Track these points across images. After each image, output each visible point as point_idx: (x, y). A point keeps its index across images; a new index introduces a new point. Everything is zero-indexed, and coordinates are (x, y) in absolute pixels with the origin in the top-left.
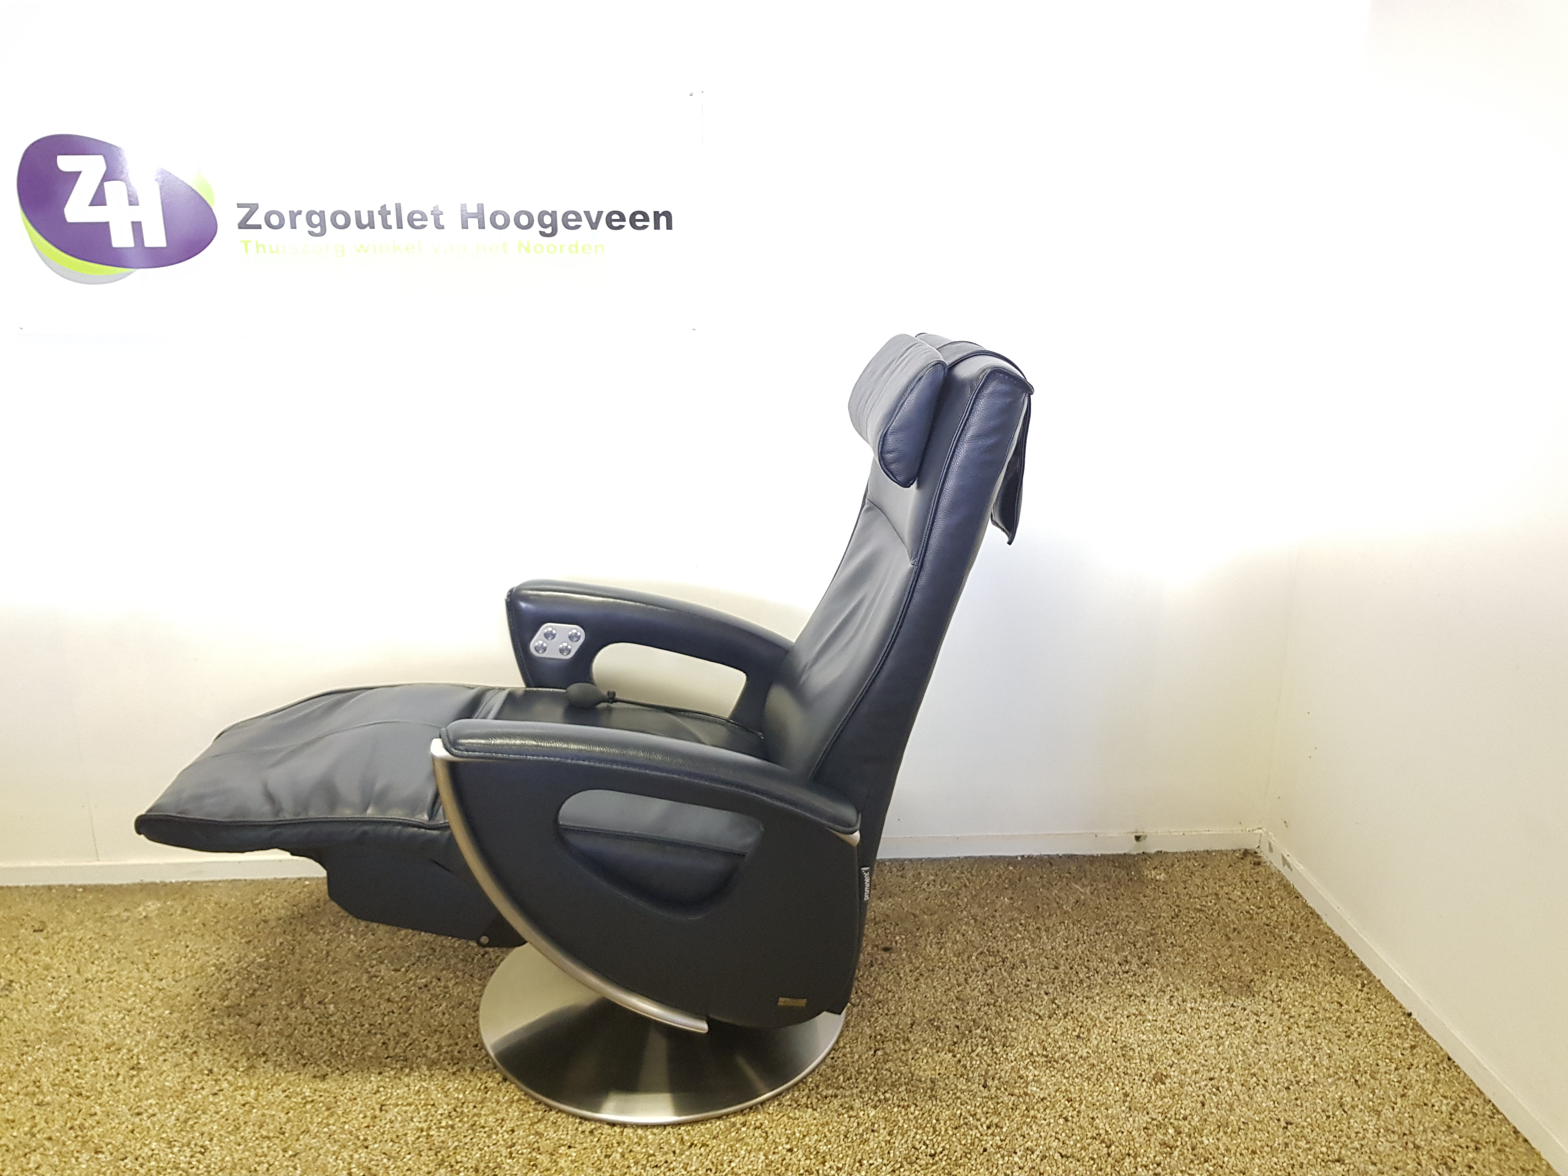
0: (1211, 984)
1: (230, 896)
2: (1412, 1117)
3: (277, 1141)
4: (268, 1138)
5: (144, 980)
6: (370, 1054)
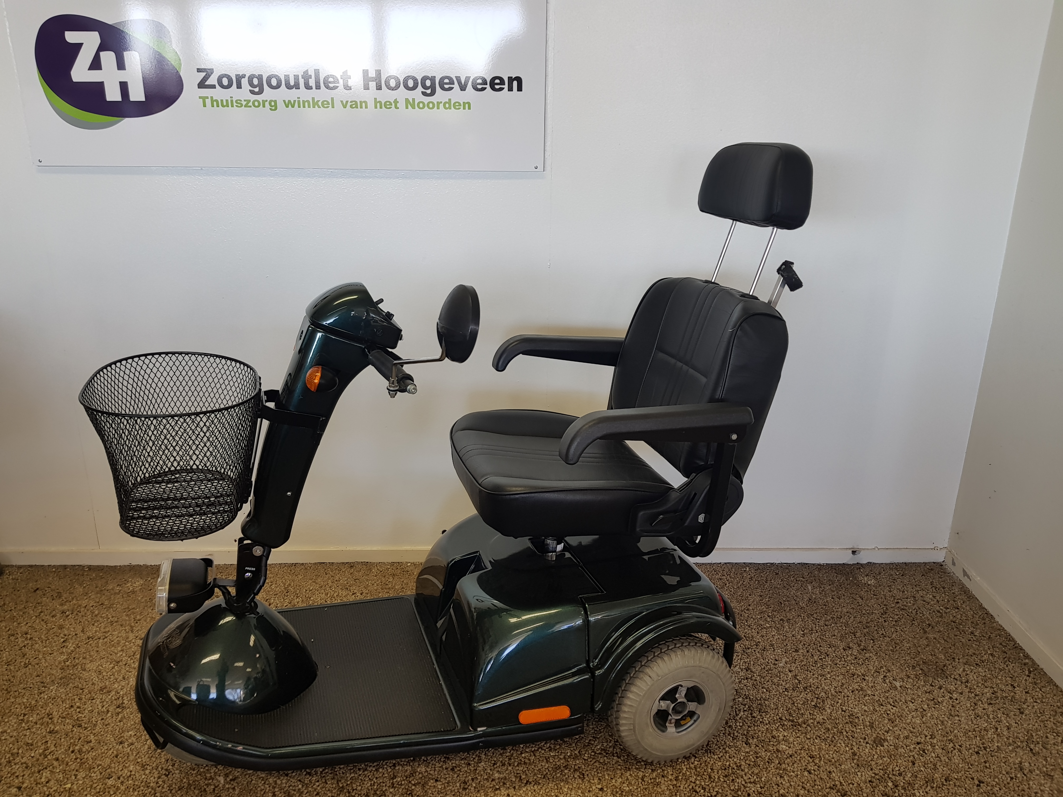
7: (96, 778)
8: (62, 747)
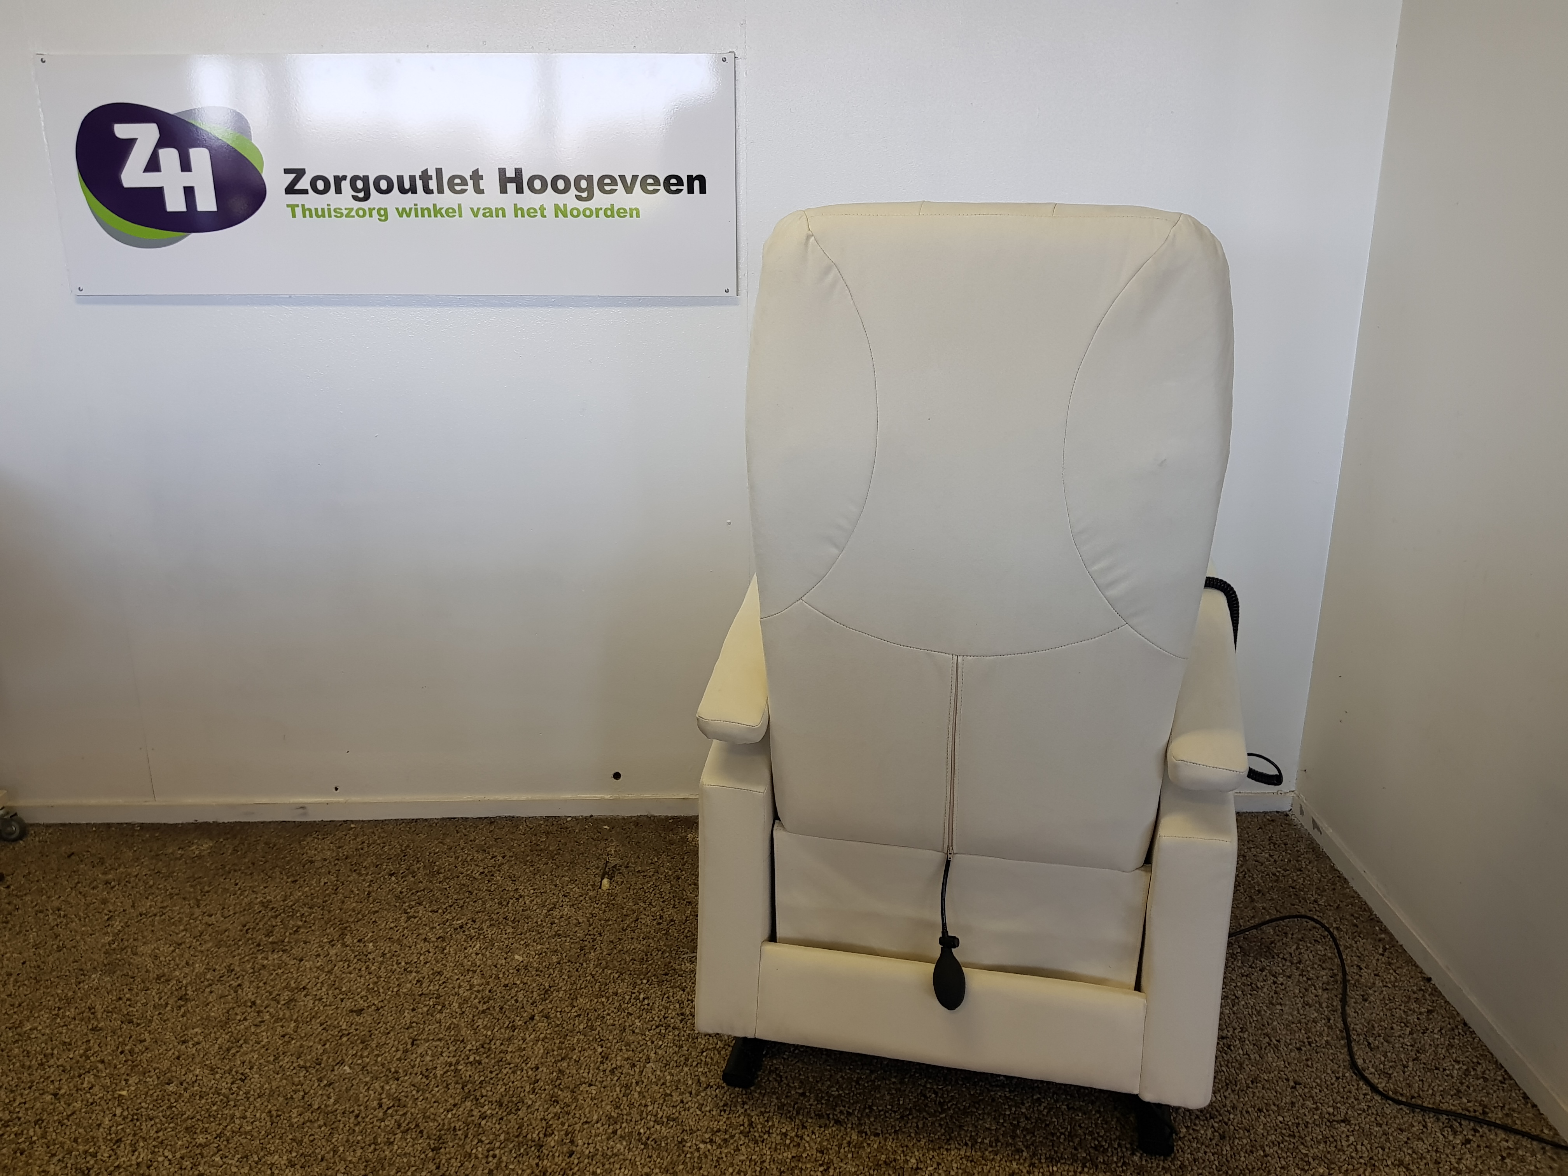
1: (279, 837)
2: (1422, 1081)
3: (314, 1071)
4: (306, 1068)
5: (195, 916)
6: (406, 990)
8: (109, 1047)
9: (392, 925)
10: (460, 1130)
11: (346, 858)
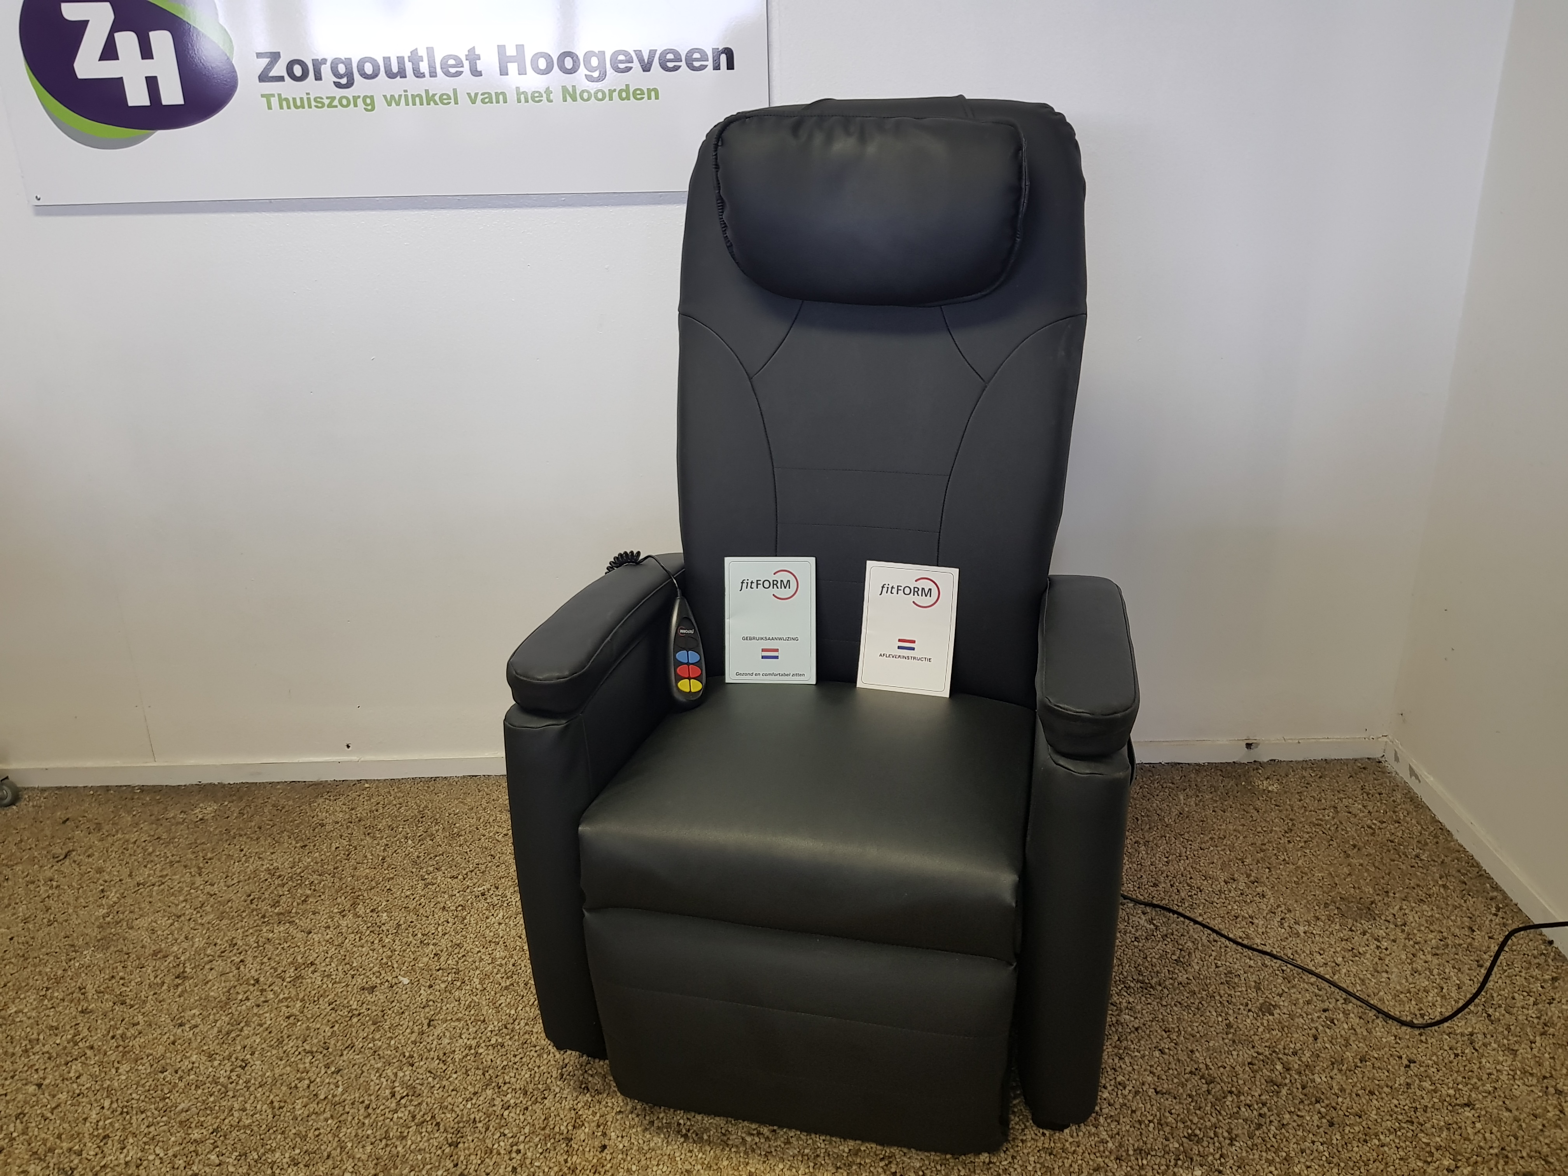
0: (1326, 905)
1: (288, 798)
4: (312, 1052)
5: (196, 885)
7: (144, 1071)
9: (408, 893)
10: (480, 1122)
11: (360, 821)
